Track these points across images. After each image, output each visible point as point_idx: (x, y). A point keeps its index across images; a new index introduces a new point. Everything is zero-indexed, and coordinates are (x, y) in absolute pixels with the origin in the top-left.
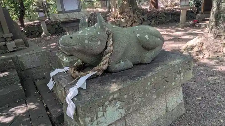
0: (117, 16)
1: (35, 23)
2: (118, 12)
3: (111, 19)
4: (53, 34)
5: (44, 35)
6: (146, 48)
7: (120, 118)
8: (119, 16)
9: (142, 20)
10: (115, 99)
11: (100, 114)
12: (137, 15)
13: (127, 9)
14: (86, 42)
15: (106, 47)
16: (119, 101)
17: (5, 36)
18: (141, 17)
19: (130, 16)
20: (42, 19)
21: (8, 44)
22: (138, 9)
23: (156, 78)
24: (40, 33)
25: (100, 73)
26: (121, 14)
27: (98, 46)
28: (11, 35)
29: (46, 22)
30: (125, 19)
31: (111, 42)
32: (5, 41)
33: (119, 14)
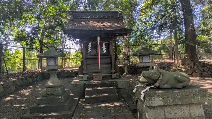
0: (179, 66)
1: (121, 66)
2: (180, 63)
3: (174, 68)
4: (130, 74)
5: (125, 74)
6: (179, 81)
7: (161, 105)
8: (181, 66)
9: (203, 71)
10: (159, 96)
11: (153, 99)
12: (197, 66)
13: (188, 62)
14: (151, 74)
15: (159, 78)
16: (161, 97)
17: (112, 71)
18: (201, 68)
19: (191, 67)
20: (126, 64)
21: (113, 75)
22: (199, 62)
23: (180, 93)
24: (123, 73)
25: (155, 87)
26: (182, 65)
27: (156, 77)
28: (115, 71)
29: (128, 66)
30: (186, 69)
31: (161, 76)
32: (111, 74)
33: (181, 65)
